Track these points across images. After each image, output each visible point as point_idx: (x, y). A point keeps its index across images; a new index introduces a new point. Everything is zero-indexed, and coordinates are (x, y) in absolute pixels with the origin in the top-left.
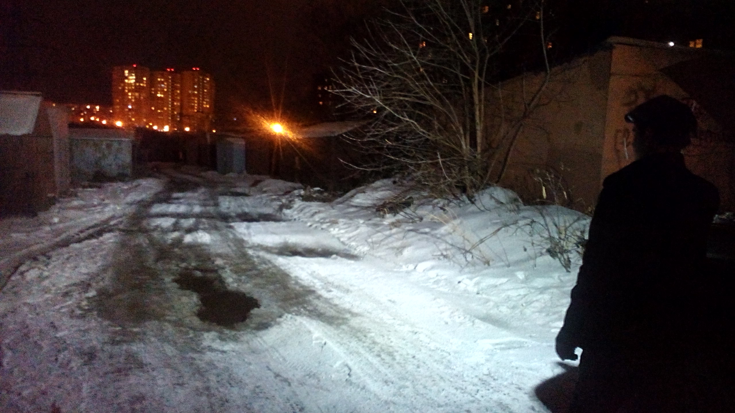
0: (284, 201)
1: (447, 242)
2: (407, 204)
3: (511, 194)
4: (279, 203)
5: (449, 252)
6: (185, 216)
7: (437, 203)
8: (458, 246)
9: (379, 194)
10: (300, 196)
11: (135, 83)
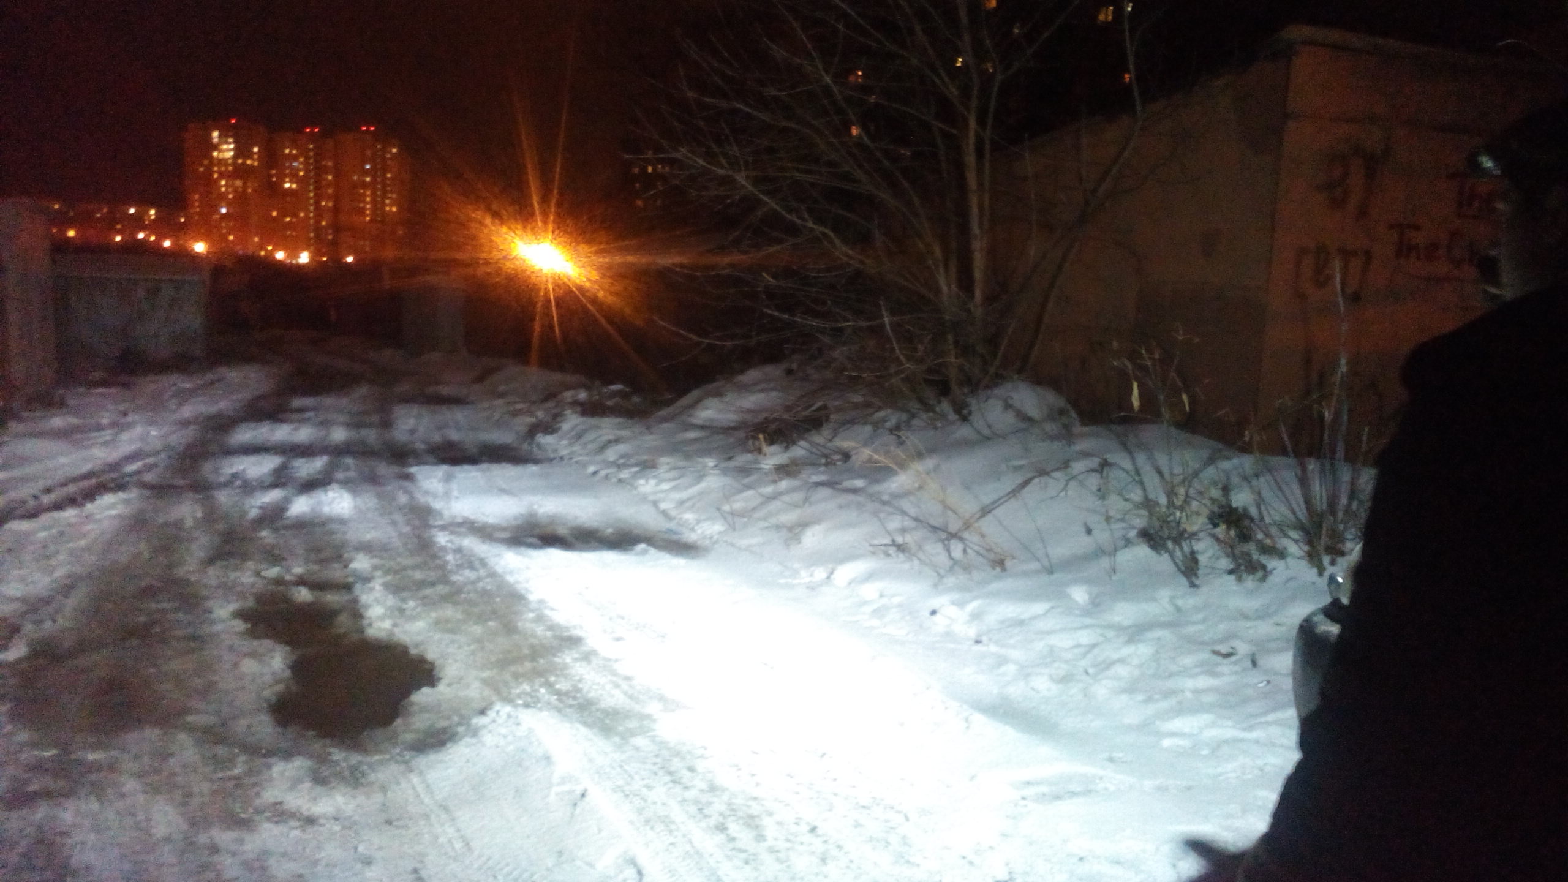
0: (540, 414)
1: (904, 513)
2: (815, 423)
3: (1052, 398)
4: (530, 420)
5: (909, 538)
6: (306, 451)
7: (884, 420)
8: (933, 522)
9: (752, 400)
10: (576, 403)
11: (235, 157)
